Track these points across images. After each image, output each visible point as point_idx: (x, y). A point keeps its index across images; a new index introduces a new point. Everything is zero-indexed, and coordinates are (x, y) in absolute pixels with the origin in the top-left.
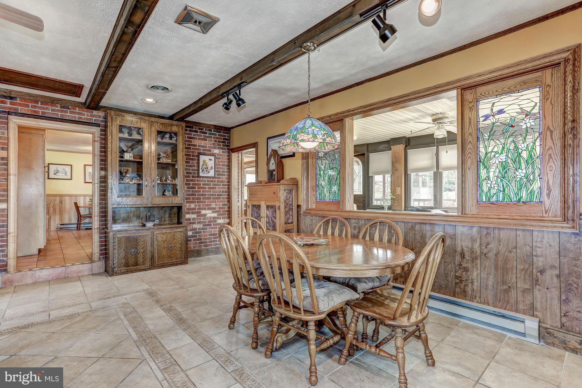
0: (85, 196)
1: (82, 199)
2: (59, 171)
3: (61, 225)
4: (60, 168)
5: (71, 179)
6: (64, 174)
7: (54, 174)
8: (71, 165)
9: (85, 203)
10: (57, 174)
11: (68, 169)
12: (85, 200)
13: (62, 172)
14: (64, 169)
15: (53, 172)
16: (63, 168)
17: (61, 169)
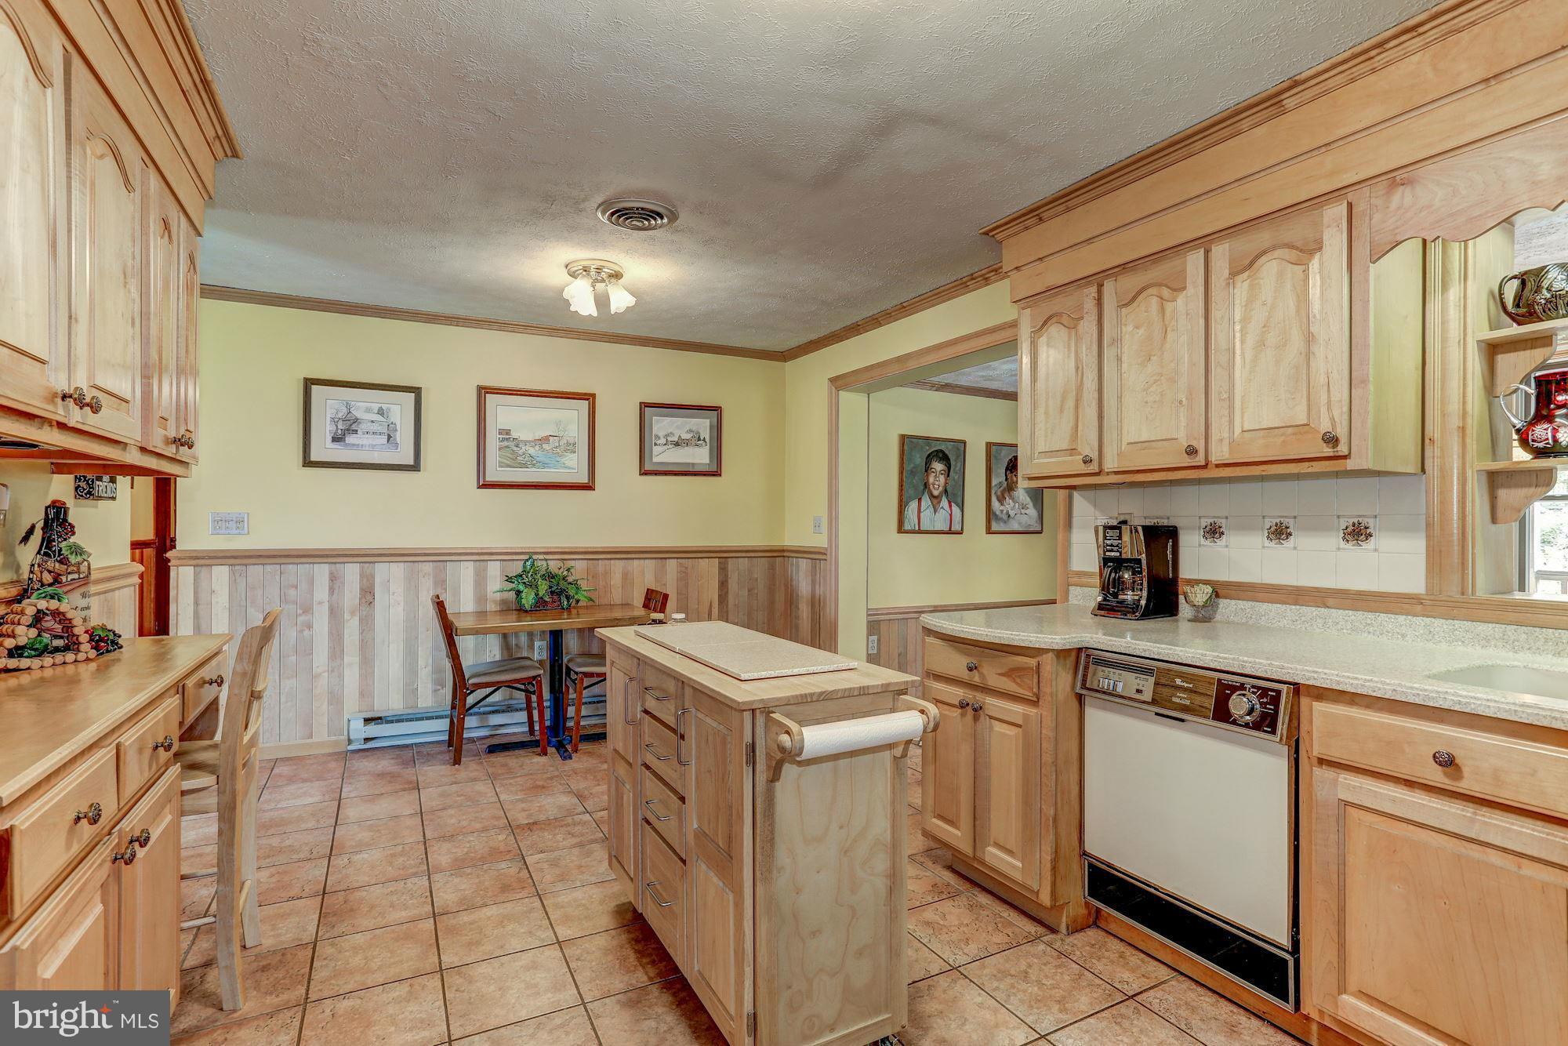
0: (481, 556)
1: (466, 572)
2: (356, 420)
3: (367, 721)
4: (364, 403)
5: (415, 467)
6: (384, 439)
7: (335, 439)
8: (417, 391)
9: (481, 598)
10: (350, 439)
11: (400, 408)
12: (480, 580)
13: (375, 427)
14: (381, 412)
15: (330, 428)
16: (376, 407)
17: (368, 410)
